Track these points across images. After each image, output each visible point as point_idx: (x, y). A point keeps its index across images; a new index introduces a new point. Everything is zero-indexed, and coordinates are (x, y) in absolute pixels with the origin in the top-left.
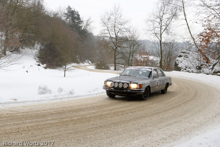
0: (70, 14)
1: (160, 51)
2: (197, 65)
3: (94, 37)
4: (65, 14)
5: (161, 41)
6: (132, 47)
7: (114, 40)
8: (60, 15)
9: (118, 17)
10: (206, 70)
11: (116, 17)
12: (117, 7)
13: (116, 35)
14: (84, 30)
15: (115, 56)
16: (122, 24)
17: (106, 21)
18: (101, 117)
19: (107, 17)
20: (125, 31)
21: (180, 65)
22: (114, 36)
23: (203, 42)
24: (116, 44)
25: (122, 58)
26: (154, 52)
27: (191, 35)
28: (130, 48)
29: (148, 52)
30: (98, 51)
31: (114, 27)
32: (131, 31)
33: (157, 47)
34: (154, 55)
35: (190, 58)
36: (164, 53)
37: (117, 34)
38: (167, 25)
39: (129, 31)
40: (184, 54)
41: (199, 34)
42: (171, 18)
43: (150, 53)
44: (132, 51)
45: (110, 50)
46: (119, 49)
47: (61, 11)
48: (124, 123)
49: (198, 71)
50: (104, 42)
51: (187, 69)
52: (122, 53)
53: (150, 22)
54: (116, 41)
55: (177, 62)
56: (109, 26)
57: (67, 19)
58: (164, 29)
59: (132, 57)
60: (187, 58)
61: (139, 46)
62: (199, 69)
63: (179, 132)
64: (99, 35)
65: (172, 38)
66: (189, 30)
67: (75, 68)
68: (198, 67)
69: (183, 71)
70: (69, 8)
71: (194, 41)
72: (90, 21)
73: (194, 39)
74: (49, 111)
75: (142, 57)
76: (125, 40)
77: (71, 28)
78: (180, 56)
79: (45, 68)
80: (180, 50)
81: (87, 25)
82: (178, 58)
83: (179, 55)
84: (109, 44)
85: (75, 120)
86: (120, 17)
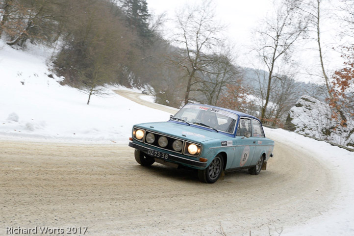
5: (271, 72)
20: (215, 43)
21: (294, 121)
24: (195, 64)
25: (202, 91)
28: (218, 76)
31: (197, 34)
35: (314, 111)
40: (305, 103)
45: (183, 74)
46: (199, 73)
49: (324, 137)
50: (174, 56)
52: (204, 82)
54: (197, 59)
55: (292, 114)
58: (280, 53)
60: (310, 111)
62: (327, 133)
69: (298, 132)
71: (327, 82)
73: (326, 78)
76: (213, 59)
78: (299, 105)
79: (62, 83)
82: (294, 108)
83: (297, 103)
84: (183, 62)
86: (211, 17)
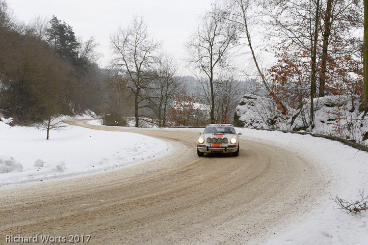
0: (57, 30)
1: (211, 95)
2: (269, 117)
3: (100, 70)
4: (48, 31)
5: (211, 79)
6: (165, 88)
7: (134, 77)
8: (38, 32)
9: (141, 38)
10: (283, 126)
11: (138, 38)
12: (139, 21)
13: (137, 68)
14: (81, 59)
15: (137, 103)
16: (147, 49)
17: (121, 44)
18: (114, 210)
19: (121, 38)
20: (152, 61)
21: (242, 118)
22: (134, 70)
23: (277, 81)
24: (138, 83)
25: (149, 106)
26: (200, 97)
27: (259, 70)
28: (162, 90)
29: (191, 96)
30: (106, 95)
31: (135, 55)
32: (162, 62)
33: (206, 89)
34: (201, 101)
35: (258, 106)
36: (217, 98)
37: (139, 67)
38: (221, 54)
39: (160, 61)
40: (248, 100)
41: (271, 68)
42: (227, 42)
43: (195, 99)
44: (165, 94)
45: (127, 94)
46: (143, 91)
47: (40, 25)
48: (154, 219)
49: (271, 127)
50: (117, 80)
51: (254, 124)
52: (149, 98)
53: (193, 48)
54: (138, 78)
55: (238, 113)
56: (126, 52)
57: (51, 39)
58: (216, 60)
59: (166, 105)
60: (254, 107)
61: (176, 86)
62: (272, 123)
63: (245, 229)
64: (109, 68)
65: (229, 75)
66: (256, 61)
67: (66, 124)
68: (270, 121)
69: (247, 127)
70: (55, 20)
71: (263, 80)
72: (93, 43)
73: (263, 76)
74: (18, 204)
75: (181, 105)
76: (153, 76)
77: (59, 55)
78: (243, 104)
79: (11, 124)
80: (242, 93)
81: (88, 50)
82: (239, 107)
83: (241, 102)
84: (126, 84)
85: (66, 218)
86: (144, 38)
